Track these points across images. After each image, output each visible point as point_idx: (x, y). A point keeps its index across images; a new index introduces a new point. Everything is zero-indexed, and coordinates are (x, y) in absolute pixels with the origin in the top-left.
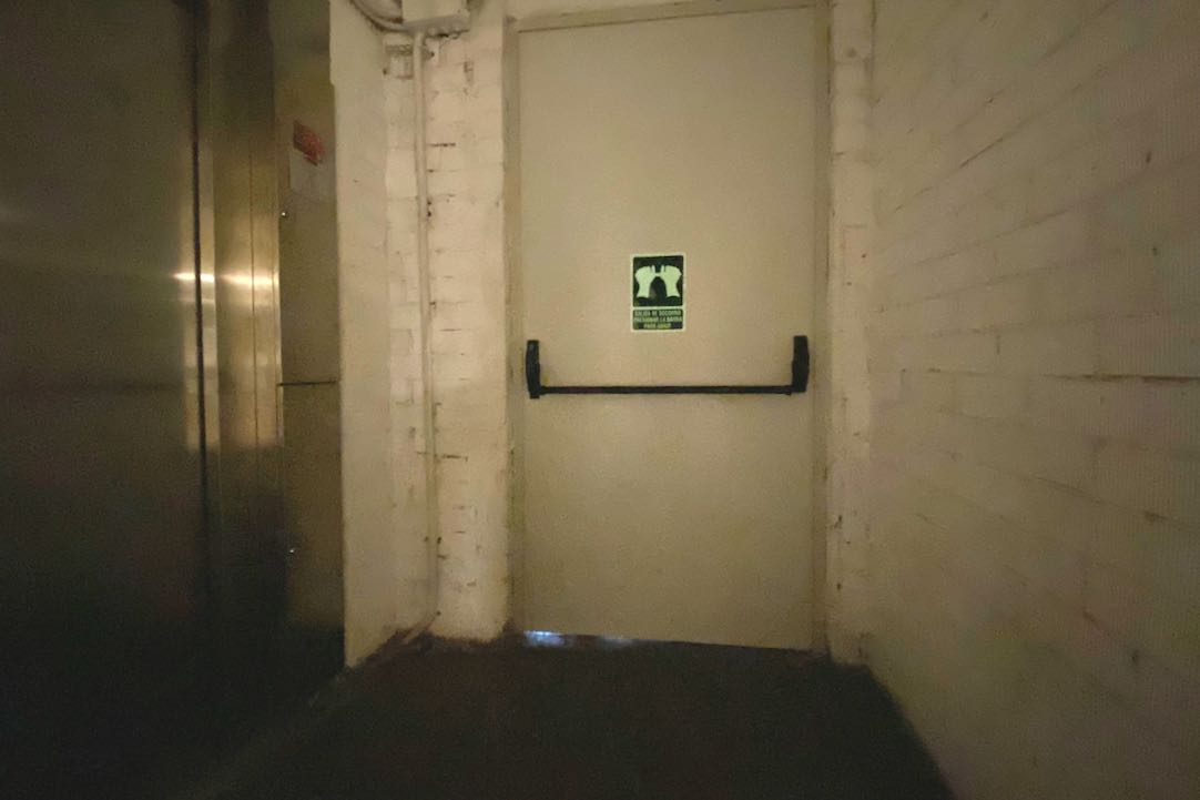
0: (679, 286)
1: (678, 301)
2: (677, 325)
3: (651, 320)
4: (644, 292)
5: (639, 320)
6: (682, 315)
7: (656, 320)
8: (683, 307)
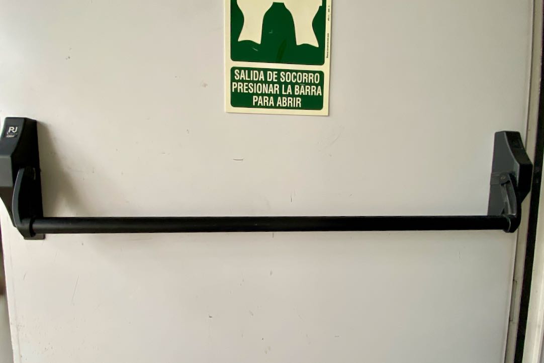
0: (319, 24)
1: (315, 55)
2: (313, 103)
3: (265, 89)
4: (253, 32)
5: (241, 88)
6: (321, 84)
7: (275, 89)
8: (324, 68)
